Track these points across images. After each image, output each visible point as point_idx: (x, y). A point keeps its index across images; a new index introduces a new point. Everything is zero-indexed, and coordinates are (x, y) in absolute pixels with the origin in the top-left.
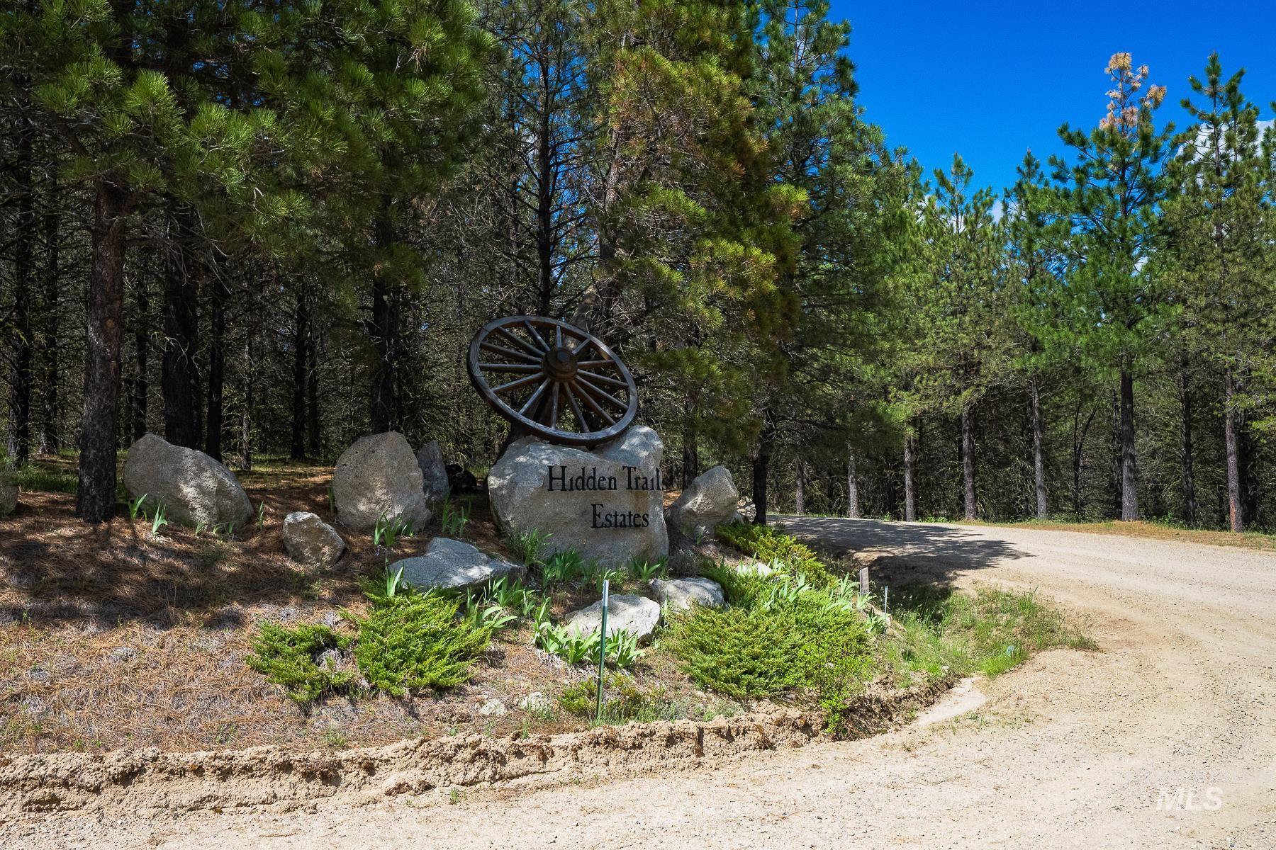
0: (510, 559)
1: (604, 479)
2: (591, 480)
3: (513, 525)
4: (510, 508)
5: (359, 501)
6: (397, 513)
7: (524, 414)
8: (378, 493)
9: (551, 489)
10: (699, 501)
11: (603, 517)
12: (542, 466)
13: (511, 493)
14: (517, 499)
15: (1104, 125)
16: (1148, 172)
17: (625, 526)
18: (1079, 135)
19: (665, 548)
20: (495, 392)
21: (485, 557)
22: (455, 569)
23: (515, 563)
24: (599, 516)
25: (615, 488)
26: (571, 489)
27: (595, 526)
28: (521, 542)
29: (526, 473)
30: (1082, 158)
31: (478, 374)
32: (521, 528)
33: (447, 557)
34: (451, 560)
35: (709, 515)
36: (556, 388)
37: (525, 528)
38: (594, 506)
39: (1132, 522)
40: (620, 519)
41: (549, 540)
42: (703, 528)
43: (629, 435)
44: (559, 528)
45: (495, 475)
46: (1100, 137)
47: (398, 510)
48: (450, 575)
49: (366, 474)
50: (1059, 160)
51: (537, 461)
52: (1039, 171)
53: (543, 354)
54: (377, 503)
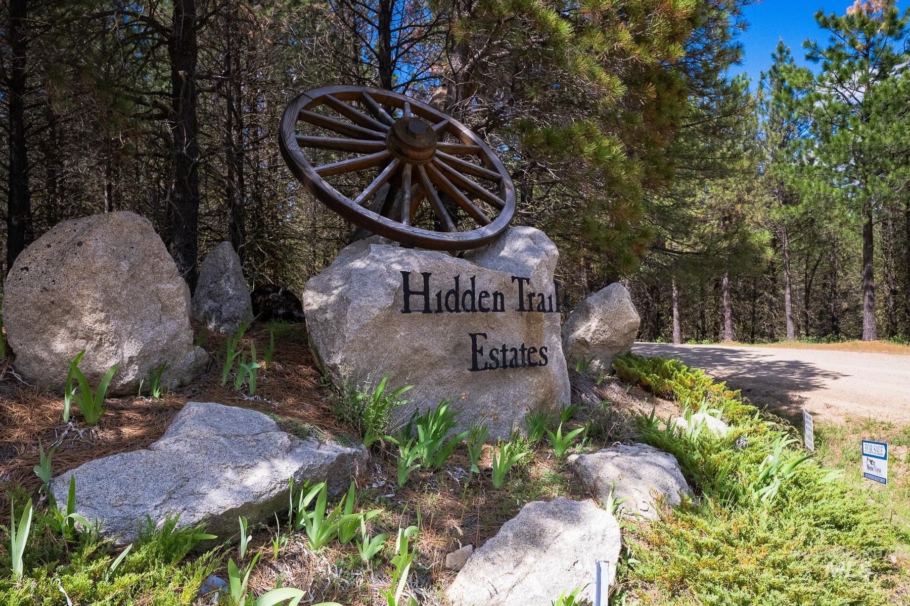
0: (338, 436)
1: (487, 295)
2: (468, 297)
3: (344, 371)
4: (338, 342)
5: (54, 335)
6: (127, 355)
7: (363, 204)
8: (88, 320)
9: (407, 310)
10: (593, 328)
11: (486, 353)
12: (390, 272)
13: (340, 318)
14: (351, 327)
15: (852, 11)
16: (891, 49)
17: (517, 366)
18: (833, 18)
19: (566, 393)
20: (319, 172)
21: (284, 439)
22: (215, 471)
23: (346, 443)
24: (481, 351)
25: (503, 310)
26: (439, 310)
27: (475, 368)
28: (357, 402)
29: (365, 284)
30: (832, 40)
31: (293, 146)
32: (357, 378)
33: (203, 447)
34: (208, 451)
35: (604, 345)
36: (408, 170)
37: (364, 376)
38: (473, 336)
39: (872, 342)
40: (510, 355)
41: (407, 395)
42: (597, 362)
43: (509, 238)
44: (419, 373)
45: (314, 289)
46: (850, 21)
47: (130, 349)
48: (204, 488)
49: (64, 285)
50: (812, 43)
51: (382, 266)
52: (790, 56)
53: (388, 128)
54: (88, 338)
